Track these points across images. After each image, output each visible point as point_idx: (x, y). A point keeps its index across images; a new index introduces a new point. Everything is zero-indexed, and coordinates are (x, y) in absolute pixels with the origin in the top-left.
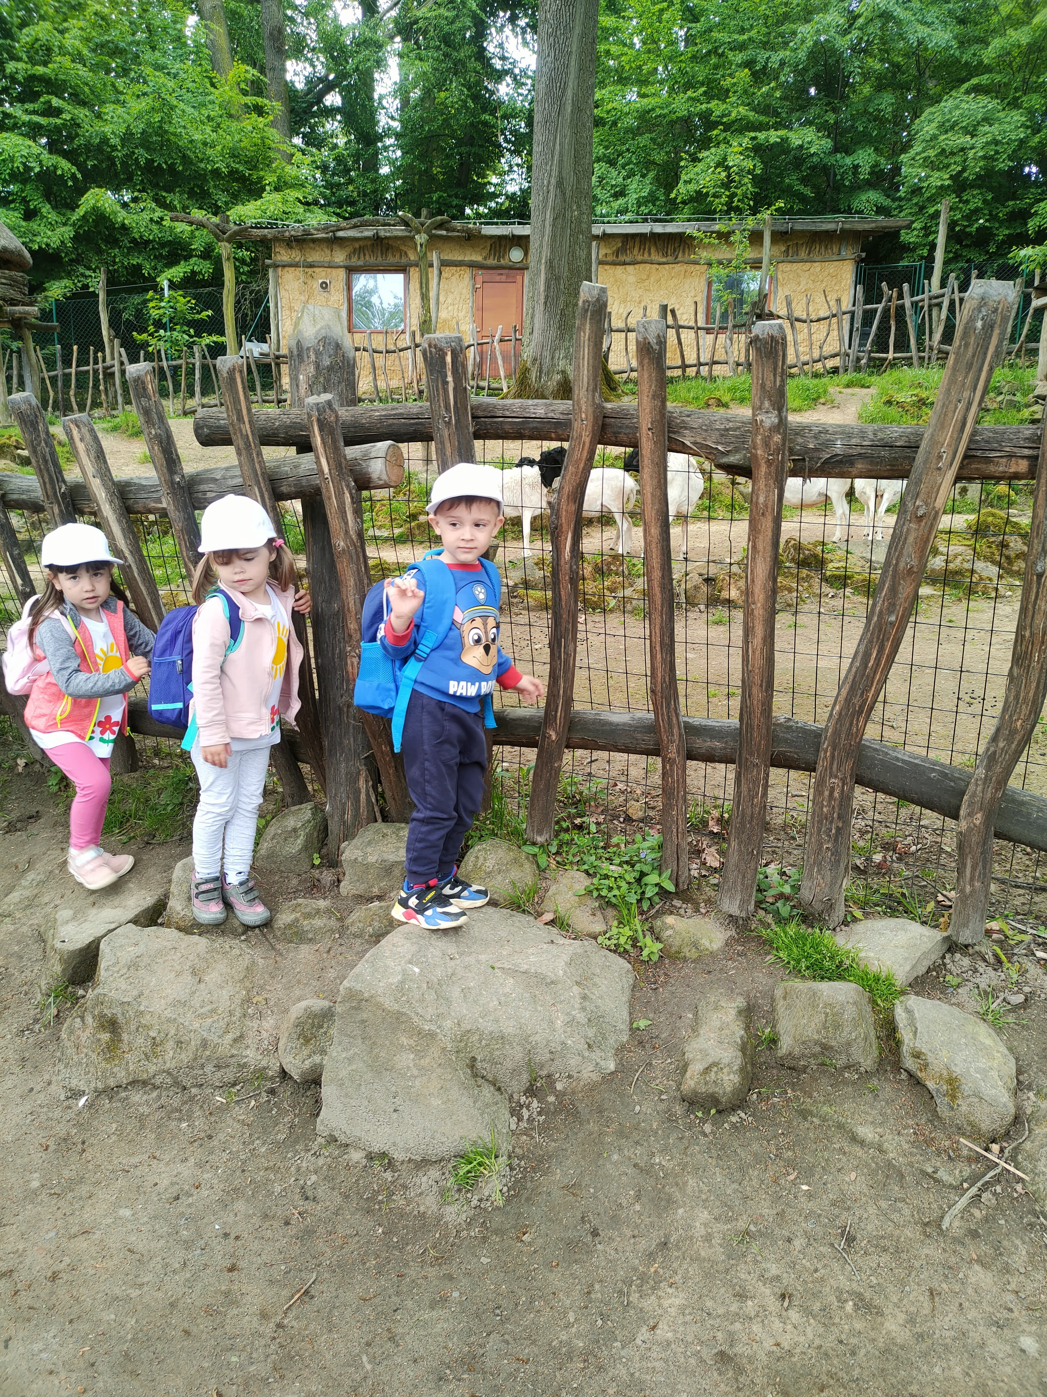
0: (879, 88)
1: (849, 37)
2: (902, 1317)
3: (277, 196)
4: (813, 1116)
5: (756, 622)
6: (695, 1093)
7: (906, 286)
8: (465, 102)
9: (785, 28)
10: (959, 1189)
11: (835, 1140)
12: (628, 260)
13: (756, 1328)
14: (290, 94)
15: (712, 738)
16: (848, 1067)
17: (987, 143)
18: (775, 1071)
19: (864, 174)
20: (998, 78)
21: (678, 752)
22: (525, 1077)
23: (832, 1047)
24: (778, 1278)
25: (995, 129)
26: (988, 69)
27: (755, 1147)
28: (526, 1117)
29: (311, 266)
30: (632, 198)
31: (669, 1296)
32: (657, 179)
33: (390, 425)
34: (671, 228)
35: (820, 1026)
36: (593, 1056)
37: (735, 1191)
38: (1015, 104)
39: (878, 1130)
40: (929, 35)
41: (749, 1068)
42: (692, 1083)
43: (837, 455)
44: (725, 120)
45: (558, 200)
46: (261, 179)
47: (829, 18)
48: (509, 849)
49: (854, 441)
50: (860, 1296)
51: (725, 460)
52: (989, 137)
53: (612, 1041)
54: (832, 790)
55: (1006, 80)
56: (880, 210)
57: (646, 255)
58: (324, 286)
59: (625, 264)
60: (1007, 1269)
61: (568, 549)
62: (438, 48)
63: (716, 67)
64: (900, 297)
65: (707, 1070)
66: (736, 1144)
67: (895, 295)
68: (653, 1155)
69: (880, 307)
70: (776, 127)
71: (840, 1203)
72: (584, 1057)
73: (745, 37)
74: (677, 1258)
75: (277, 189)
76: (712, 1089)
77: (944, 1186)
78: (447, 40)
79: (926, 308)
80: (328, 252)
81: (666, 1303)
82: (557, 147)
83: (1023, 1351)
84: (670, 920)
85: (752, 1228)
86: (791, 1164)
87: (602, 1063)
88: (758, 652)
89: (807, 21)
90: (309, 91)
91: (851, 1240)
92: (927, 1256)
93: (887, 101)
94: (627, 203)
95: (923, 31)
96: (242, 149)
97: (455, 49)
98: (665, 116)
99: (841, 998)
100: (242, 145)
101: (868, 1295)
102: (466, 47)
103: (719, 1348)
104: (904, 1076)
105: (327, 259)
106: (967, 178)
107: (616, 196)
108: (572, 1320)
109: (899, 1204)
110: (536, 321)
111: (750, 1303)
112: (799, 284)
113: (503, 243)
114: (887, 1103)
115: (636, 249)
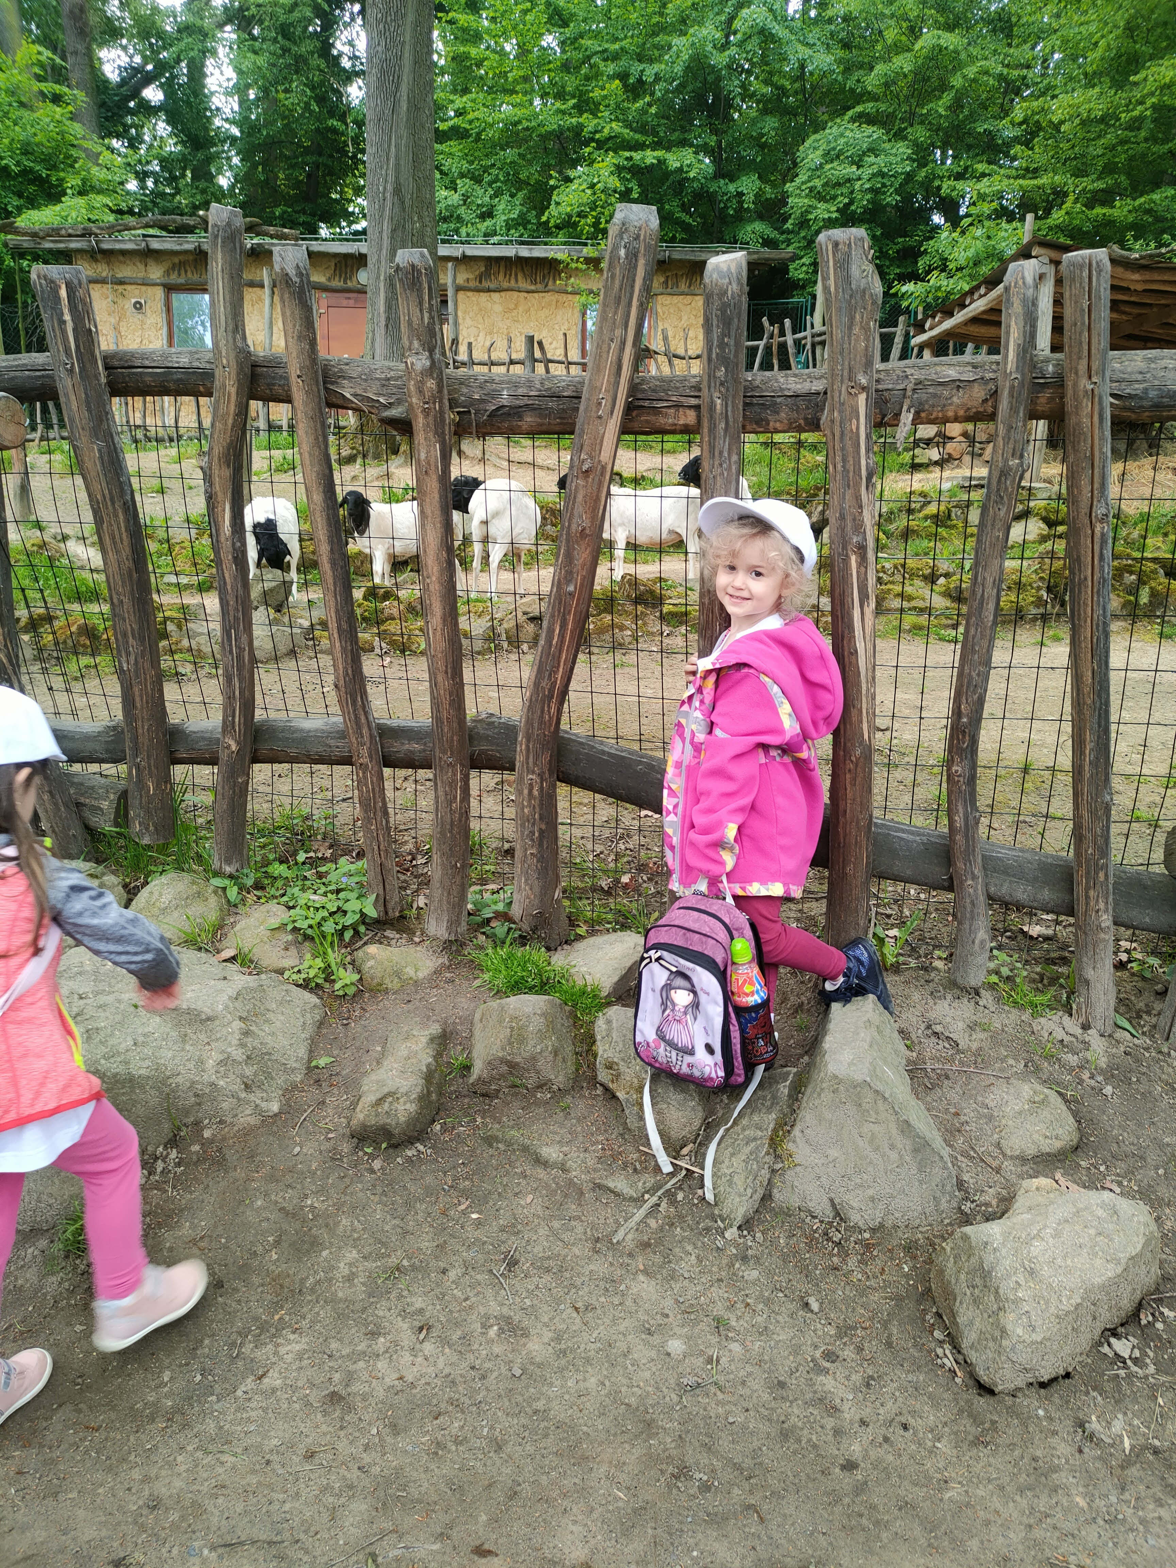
0: (765, 112)
1: (727, 53)
2: (548, 1335)
3: (81, 201)
4: (498, 1142)
5: (433, 599)
6: (364, 1126)
7: (787, 322)
8: (307, 104)
9: (661, 39)
10: (639, 1201)
11: (518, 1164)
12: (492, 286)
13: (381, 1365)
14: (99, 84)
15: (410, 739)
16: (540, 1086)
17: (874, 175)
18: (466, 1100)
19: (749, 203)
20: (883, 107)
21: (371, 757)
22: (166, 1126)
23: (517, 1064)
24: (421, 1311)
25: (881, 160)
26: (875, 98)
27: (429, 1180)
28: (159, 1170)
29: (121, 282)
30: (500, 220)
31: (289, 1342)
32: (528, 199)
33: (13, 379)
34: (538, 252)
35: (505, 1041)
36: (252, 1097)
37: (394, 1227)
38: (900, 135)
39: (564, 1149)
40: (811, 57)
41: (434, 1097)
42: (361, 1116)
43: (503, 406)
44: (597, 136)
45: (396, 210)
46: (61, 180)
47: (705, 32)
48: (193, 883)
49: (521, 391)
50: (508, 1320)
51: (387, 414)
52: (875, 169)
53: (280, 1080)
54: (531, 787)
55: (890, 110)
56: (768, 243)
57: (513, 281)
58: (138, 306)
59: (489, 290)
60: (673, 1276)
61: (227, 522)
62: (275, 40)
63: (587, 78)
64: (782, 333)
65: (380, 1101)
66: (407, 1179)
67: (776, 331)
68: (306, 1196)
69: (762, 344)
70: (655, 146)
71: (511, 1229)
72: (239, 1099)
73: (617, 46)
74: (309, 1302)
75: (81, 193)
76: (383, 1120)
77: (624, 1199)
78: (285, 31)
79: (809, 347)
80: (141, 267)
81: (282, 1350)
82: (393, 149)
83: (669, 1354)
84: (372, 949)
85: (405, 1263)
86: (466, 1194)
87: (264, 1105)
88: (439, 633)
89: (683, 33)
90: (124, 82)
91: (512, 1263)
92: (591, 1272)
93: (770, 124)
94: (495, 225)
95: (804, 52)
96: (37, 145)
97: (295, 43)
98: (533, 129)
99: (528, 1010)
100: (37, 139)
101: (516, 1318)
102: (308, 41)
103: (332, 1389)
104: (599, 1091)
105: (141, 275)
106: (855, 212)
107: (483, 216)
108: (166, 1379)
109: (573, 1223)
110: (377, 345)
111: (382, 1340)
112: (680, 319)
113: (350, 262)
114: (579, 1120)
115: (501, 275)
